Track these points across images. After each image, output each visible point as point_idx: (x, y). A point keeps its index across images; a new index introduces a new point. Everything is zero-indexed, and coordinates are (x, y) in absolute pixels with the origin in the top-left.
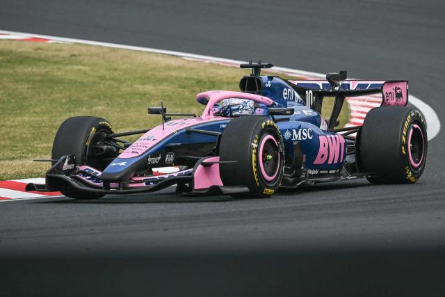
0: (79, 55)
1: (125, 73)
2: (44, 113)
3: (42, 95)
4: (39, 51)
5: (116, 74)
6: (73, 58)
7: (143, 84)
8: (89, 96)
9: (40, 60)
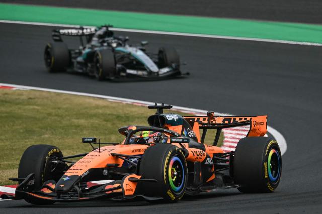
0: (34, 98)
1: (66, 111)
2: (7, 140)
3: (6, 127)
4: (6, 96)
5: (60, 111)
6: (30, 100)
7: (78, 119)
8: (39, 127)
9: (6, 102)
